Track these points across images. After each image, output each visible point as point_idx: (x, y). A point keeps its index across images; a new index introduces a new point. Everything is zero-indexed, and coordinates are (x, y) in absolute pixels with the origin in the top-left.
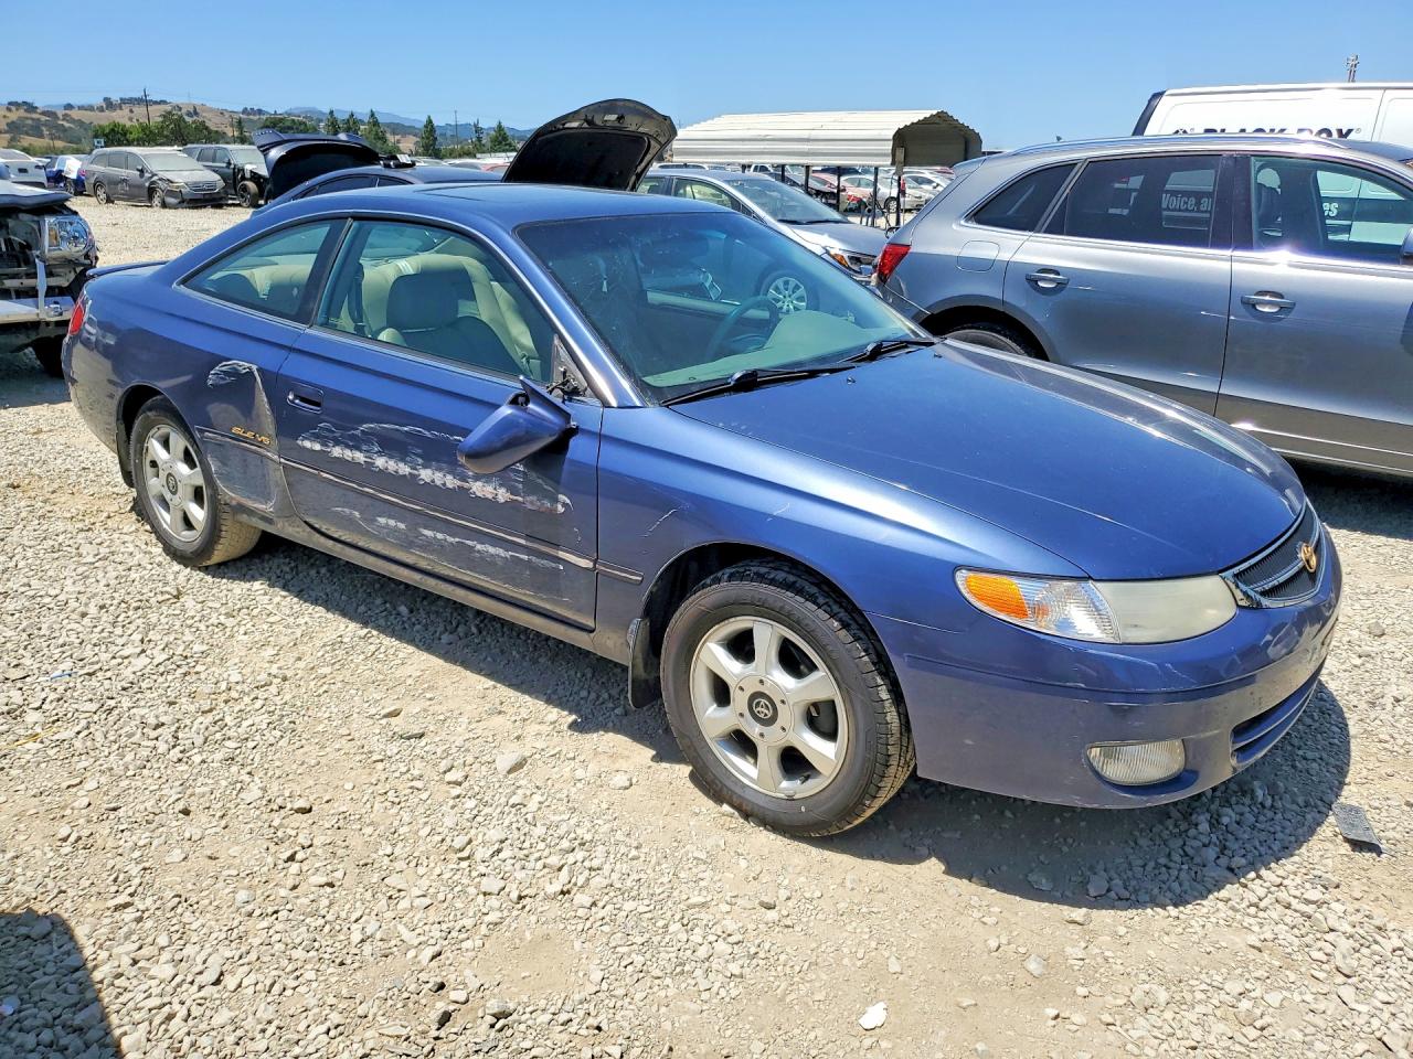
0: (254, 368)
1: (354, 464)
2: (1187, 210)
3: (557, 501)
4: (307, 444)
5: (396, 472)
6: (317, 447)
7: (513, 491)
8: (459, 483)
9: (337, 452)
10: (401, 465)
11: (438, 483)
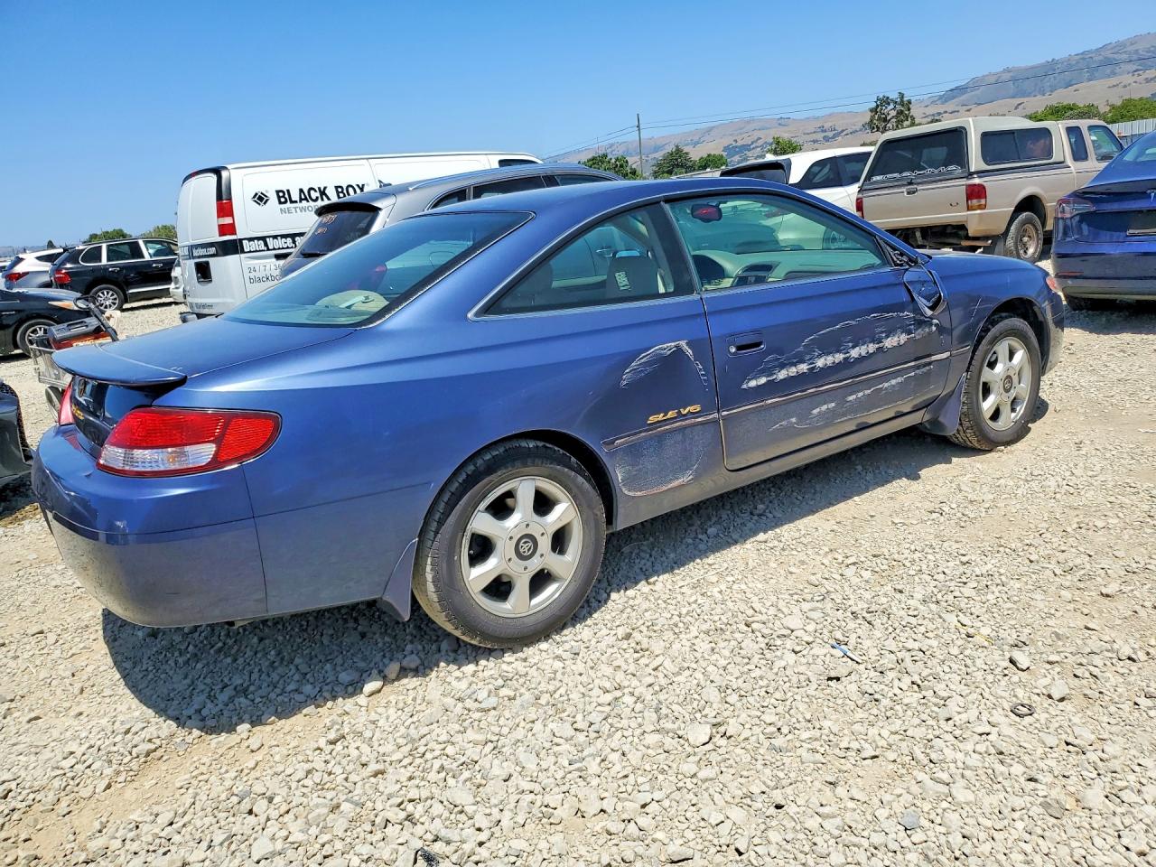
0: (683, 344)
1: (801, 376)
2: (288, 248)
3: (931, 324)
4: (753, 383)
5: (834, 363)
6: (763, 380)
7: (909, 332)
8: (877, 346)
9: (782, 375)
10: (837, 355)
11: (863, 354)
